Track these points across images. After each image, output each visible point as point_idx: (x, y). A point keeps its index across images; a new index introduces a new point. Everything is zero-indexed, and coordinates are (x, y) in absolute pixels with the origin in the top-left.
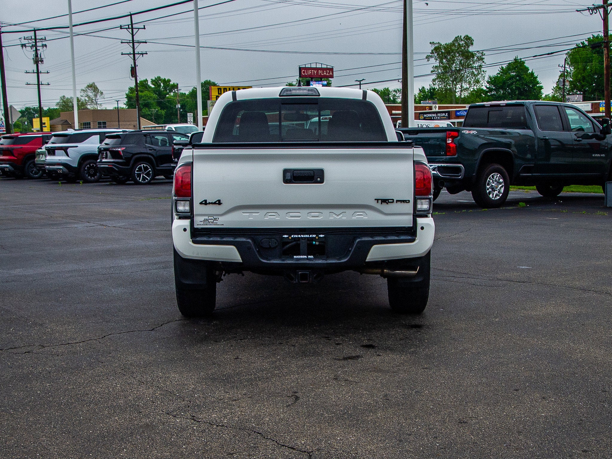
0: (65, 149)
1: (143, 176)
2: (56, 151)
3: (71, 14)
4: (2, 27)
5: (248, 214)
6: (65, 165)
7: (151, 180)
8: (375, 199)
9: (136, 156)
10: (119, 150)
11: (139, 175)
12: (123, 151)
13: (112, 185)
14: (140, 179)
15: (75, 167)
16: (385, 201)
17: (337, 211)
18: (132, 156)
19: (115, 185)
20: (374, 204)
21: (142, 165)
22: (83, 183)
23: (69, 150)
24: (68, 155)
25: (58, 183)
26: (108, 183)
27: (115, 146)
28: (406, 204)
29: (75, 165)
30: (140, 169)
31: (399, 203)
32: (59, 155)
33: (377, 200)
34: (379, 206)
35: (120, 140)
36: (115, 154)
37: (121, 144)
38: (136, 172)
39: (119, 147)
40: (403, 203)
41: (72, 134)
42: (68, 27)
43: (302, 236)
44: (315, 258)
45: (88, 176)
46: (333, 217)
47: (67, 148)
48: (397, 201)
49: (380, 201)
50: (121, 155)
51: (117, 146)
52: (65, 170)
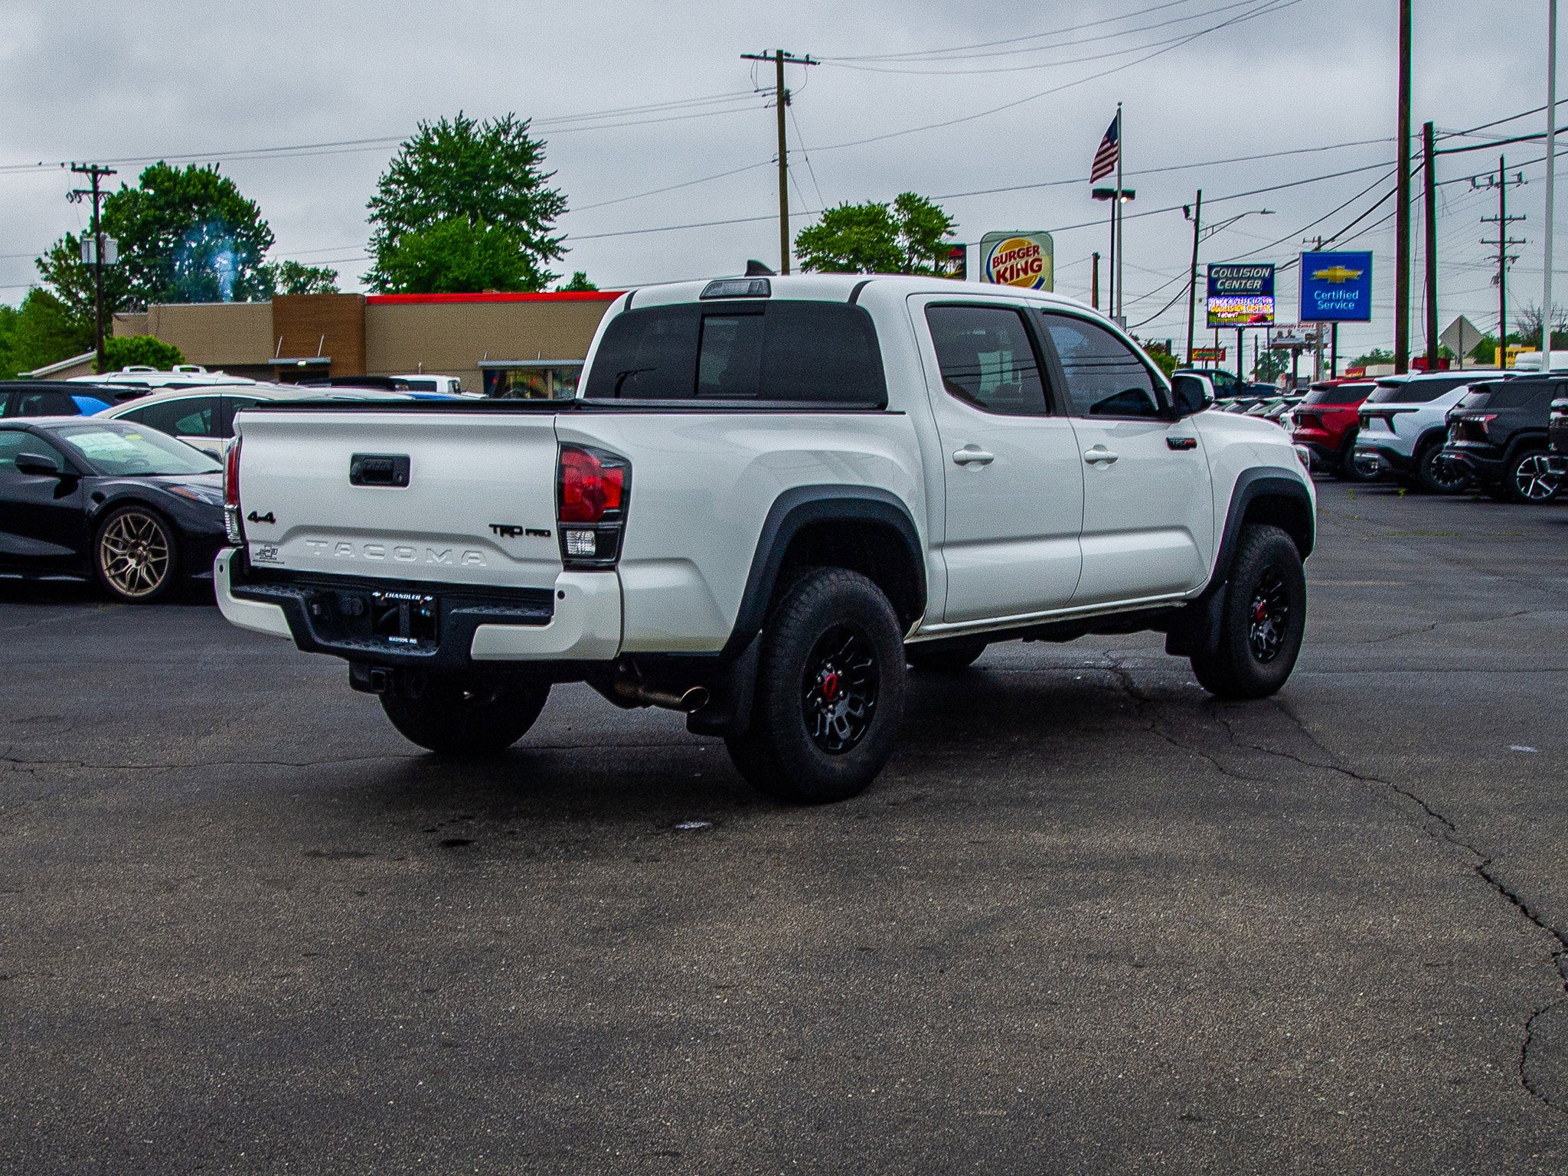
0: (1388, 416)
1: (1536, 483)
2: (1371, 420)
3: (1552, 105)
4: (1437, 140)
5: (313, 544)
6: (1385, 452)
7: (1556, 493)
8: (491, 526)
9: (1519, 437)
10: (1482, 419)
11: (1526, 482)
12: (1490, 423)
13: (1476, 501)
14: (1526, 490)
15: (1407, 458)
16: (508, 530)
17: (440, 547)
18: (1510, 437)
19: (1486, 501)
20: (489, 534)
21: (1535, 458)
22: (1406, 493)
23: (1395, 418)
24: (1392, 429)
25: (1397, 494)
26: (1469, 498)
27: (1475, 410)
28: (543, 538)
29: (1408, 452)
30: (1529, 467)
31: (531, 535)
32: (1376, 429)
33: (495, 527)
34: (496, 538)
35: (1487, 395)
36: (1471, 430)
37: (1487, 406)
38: (1518, 474)
39: (1481, 414)
40: (538, 537)
41: (1410, 381)
42: (1545, 136)
43: (401, 596)
44: (421, 646)
45: (1438, 479)
46: (433, 560)
47: (1394, 412)
48: (528, 532)
49: (498, 530)
50: (1484, 432)
51: (1478, 410)
52: (1385, 463)
